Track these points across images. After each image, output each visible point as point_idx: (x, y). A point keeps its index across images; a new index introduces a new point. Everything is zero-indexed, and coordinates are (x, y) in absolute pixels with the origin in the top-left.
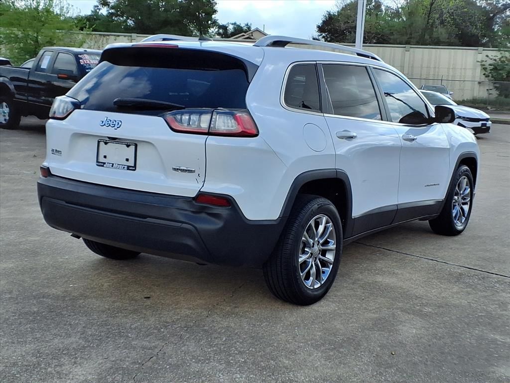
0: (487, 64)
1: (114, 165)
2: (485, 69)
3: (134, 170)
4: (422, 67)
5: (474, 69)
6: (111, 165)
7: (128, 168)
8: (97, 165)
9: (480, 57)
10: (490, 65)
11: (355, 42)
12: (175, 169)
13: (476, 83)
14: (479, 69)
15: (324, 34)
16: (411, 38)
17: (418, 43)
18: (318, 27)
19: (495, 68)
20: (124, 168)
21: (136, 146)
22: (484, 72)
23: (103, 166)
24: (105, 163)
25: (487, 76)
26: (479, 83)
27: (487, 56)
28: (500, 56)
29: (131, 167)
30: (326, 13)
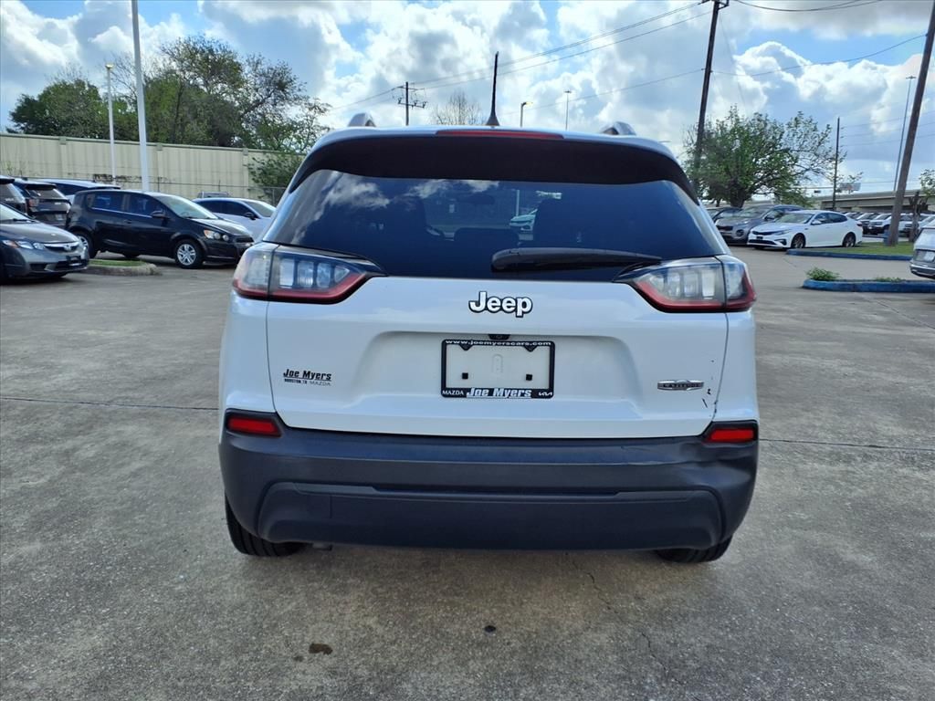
0: (255, 170)
1: (496, 390)
2: (253, 173)
3: (550, 397)
4: (180, 170)
5: (241, 173)
6: (488, 391)
7: (535, 394)
8: (445, 396)
9: (247, 160)
10: (259, 169)
11: (138, 141)
12: (664, 387)
13: (246, 189)
14: (246, 173)
15: (22, 125)
16: (158, 134)
17: (168, 141)
18: (13, 114)
19: (265, 173)
20: (523, 395)
21: (552, 347)
22: (252, 177)
23: (465, 396)
24: (469, 390)
25: (257, 182)
26: (249, 190)
27: (254, 159)
28: (266, 159)
29: (542, 391)
30: (20, 97)
